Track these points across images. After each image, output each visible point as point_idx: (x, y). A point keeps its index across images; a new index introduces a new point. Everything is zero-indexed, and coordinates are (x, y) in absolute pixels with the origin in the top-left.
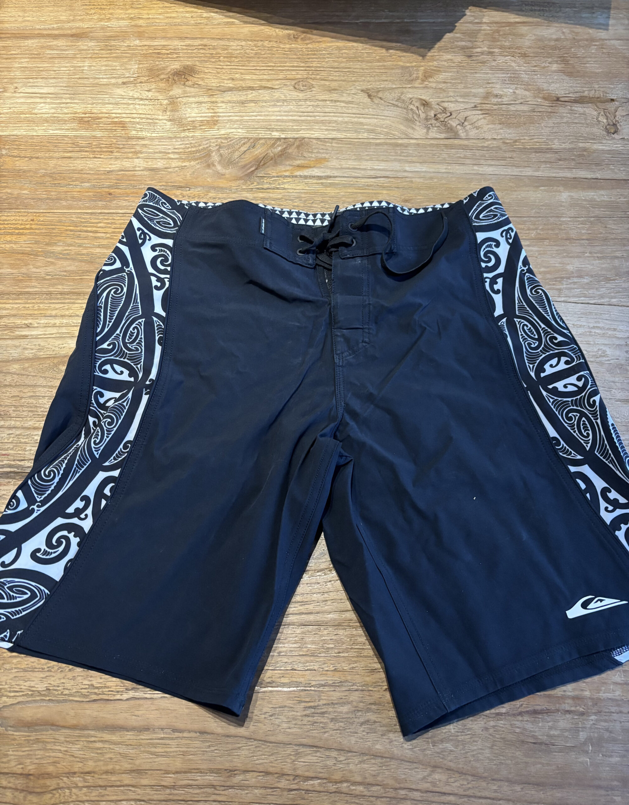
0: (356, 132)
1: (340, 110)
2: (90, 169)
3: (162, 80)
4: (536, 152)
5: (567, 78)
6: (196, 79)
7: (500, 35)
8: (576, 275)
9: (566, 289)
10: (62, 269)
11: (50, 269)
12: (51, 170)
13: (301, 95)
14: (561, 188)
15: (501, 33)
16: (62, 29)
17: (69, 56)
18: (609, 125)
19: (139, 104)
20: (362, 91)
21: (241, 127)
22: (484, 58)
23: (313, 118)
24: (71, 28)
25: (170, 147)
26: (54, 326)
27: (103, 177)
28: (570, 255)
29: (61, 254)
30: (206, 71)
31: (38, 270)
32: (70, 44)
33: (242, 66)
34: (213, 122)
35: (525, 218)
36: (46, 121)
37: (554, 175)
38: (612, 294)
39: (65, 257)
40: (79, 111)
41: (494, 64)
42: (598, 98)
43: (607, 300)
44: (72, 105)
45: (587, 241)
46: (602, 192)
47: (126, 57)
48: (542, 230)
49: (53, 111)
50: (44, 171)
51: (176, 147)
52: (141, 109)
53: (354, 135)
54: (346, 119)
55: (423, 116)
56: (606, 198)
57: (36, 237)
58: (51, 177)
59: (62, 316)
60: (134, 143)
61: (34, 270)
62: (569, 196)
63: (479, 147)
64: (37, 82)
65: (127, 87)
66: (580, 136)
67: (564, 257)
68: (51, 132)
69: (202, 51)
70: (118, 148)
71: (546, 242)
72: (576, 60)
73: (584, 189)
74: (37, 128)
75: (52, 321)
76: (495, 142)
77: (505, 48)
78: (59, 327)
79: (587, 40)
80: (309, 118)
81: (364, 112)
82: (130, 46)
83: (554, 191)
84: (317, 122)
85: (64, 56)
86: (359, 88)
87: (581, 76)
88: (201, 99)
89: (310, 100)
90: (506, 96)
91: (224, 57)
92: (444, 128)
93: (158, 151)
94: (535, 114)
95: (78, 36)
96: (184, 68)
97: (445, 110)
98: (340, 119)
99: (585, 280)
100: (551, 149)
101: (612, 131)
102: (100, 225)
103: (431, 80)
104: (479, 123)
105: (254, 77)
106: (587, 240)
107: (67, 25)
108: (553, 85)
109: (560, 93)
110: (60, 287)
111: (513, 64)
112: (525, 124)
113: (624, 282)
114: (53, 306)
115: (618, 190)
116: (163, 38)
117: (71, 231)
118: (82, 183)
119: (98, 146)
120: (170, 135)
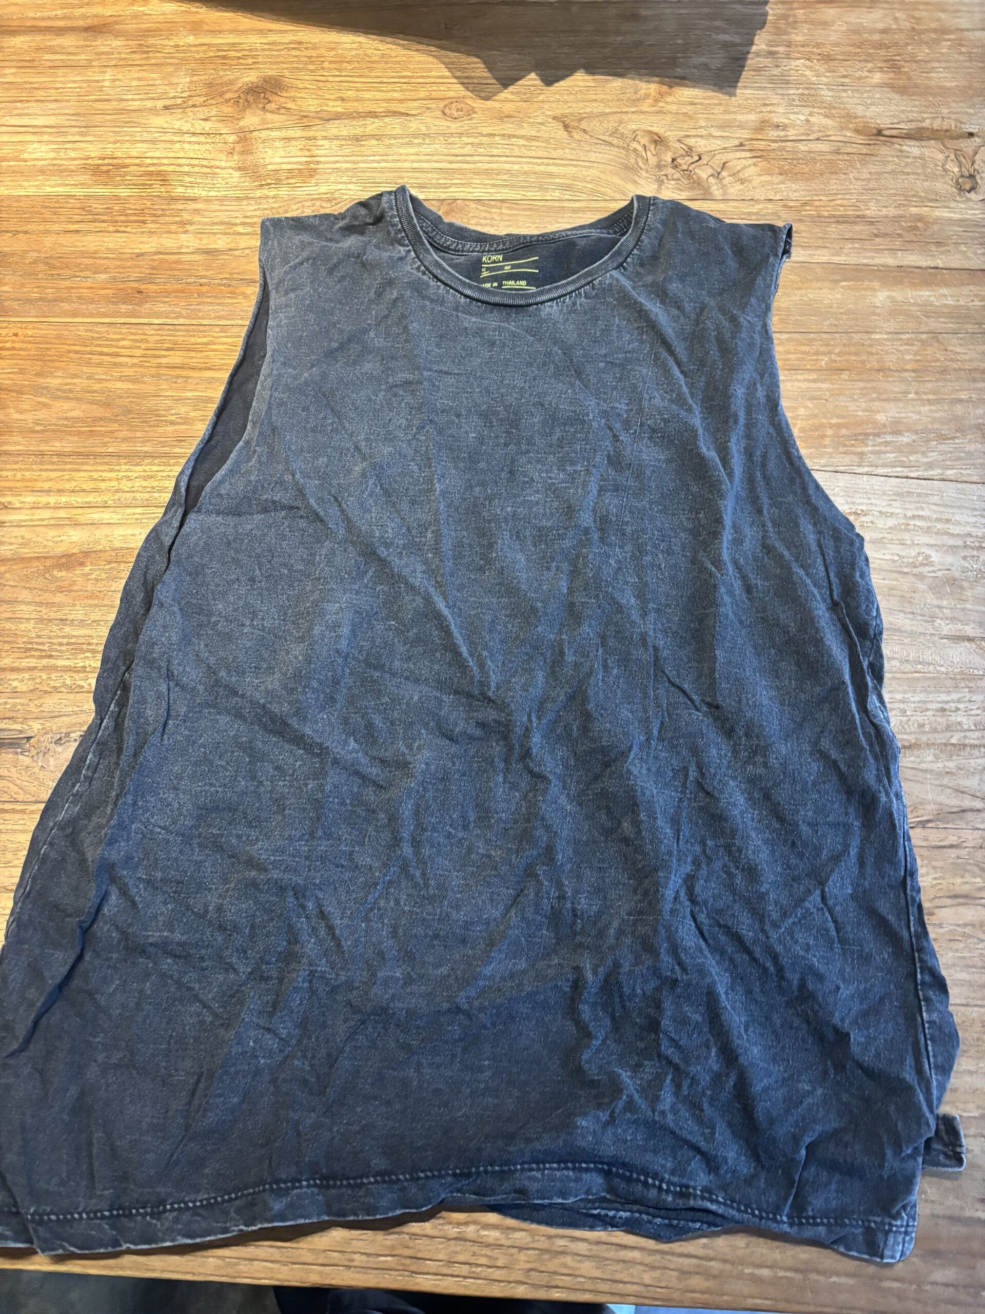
0: (541, 188)
1: (516, 152)
2: (109, 250)
3: (227, 101)
4: (838, 222)
5: (897, 97)
6: (282, 100)
7: (788, 24)
8: (889, 430)
9: (872, 452)
10: (60, 415)
11: (42, 414)
12: (46, 252)
13: (454, 126)
14: (876, 284)
15: (791, 20)
16: (70, 18)
17: (81, 63)
18: (962, 176)
19: (190, 142)
20: (555, 118)
21: (354, 180)
22: (760, 62)
23: (472, 166)
24: (84, 17)
25: (237, 214)
26: (47, 506)
27: (129, 264)
28: (884, 397)
29: (59, 390)
30: (301, 86)
31: (22, 417)
32: (82, 43)
33: (359, 77)
34: (309, 172)
35: (812, 336)
36: (42, 171)
37: (865, 261)
38: (948, 463)
39: (65, 394)
40: (93, 155)
41: (776, 72)
42: (947, 131)
43: (939, 471)
44: (82, 145)
45: (913, 374)
46: (944, 291)
47: (172, 64)
48: (840, 354)
49: (53, 155)
50: (36, 254)
51: (249, 214)
52: (191, 150)
53: (538, 195)
54: (526, 168)
55: (653, 160)
56: (950, 302)
57: (21, 362)
58: (47, 264)
59: (59, 491)
60: (180, 207)
61: (16, 416)
62: (889, 297)
63: (744, 213)
64: (28, 108)
65: (172, 114)
66: (913, 196)
67: (873, 400)
68: (49, 189)
69: (294, 53)
70: (155, 215)
71: (846, 375)
72: (914, 66)
73: (913, 285)
74: (26, 184)
75: (44, 499)
76: (770, 206)
77: (796, 46)
78: (55, 508)
79: (935, 31)
80: (465, 166)
81: (555, 154)
82: (177, 46)
83: (865, 290)
84: (478, 173)
85: (73, 63)
86: (549, 113)
87: (921, 95)
88: (291, 133)
89: (468, 135)
90: (793, 126)
91: (331, 62)
92: (686, 182)
93: (217, 220)
94: (841, 157)
95: (97, 29)
96: (265, 81)
97: (690, 151)
98: (516, 167)
99: (905, 439)
100: (864, 216)
101: (967, 187)
102: (122, 343)
103: (669, 99)
104: (747, 173)
105: (379, 95)
106: (913, 371)
107: (78, 12)
108: (873, 108)
109: (884, 122)
110: (57, 444)
111: (808, 73)
112: (822, 175)
113: (970, 442)
114: (45, 474)
115: (971, 287)
116: (231, 31)
117: (76, 352)
118: (95, 273)
119: (123, 213)
120: (239, 194)
